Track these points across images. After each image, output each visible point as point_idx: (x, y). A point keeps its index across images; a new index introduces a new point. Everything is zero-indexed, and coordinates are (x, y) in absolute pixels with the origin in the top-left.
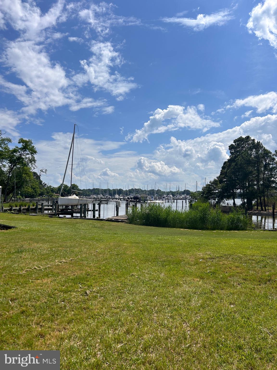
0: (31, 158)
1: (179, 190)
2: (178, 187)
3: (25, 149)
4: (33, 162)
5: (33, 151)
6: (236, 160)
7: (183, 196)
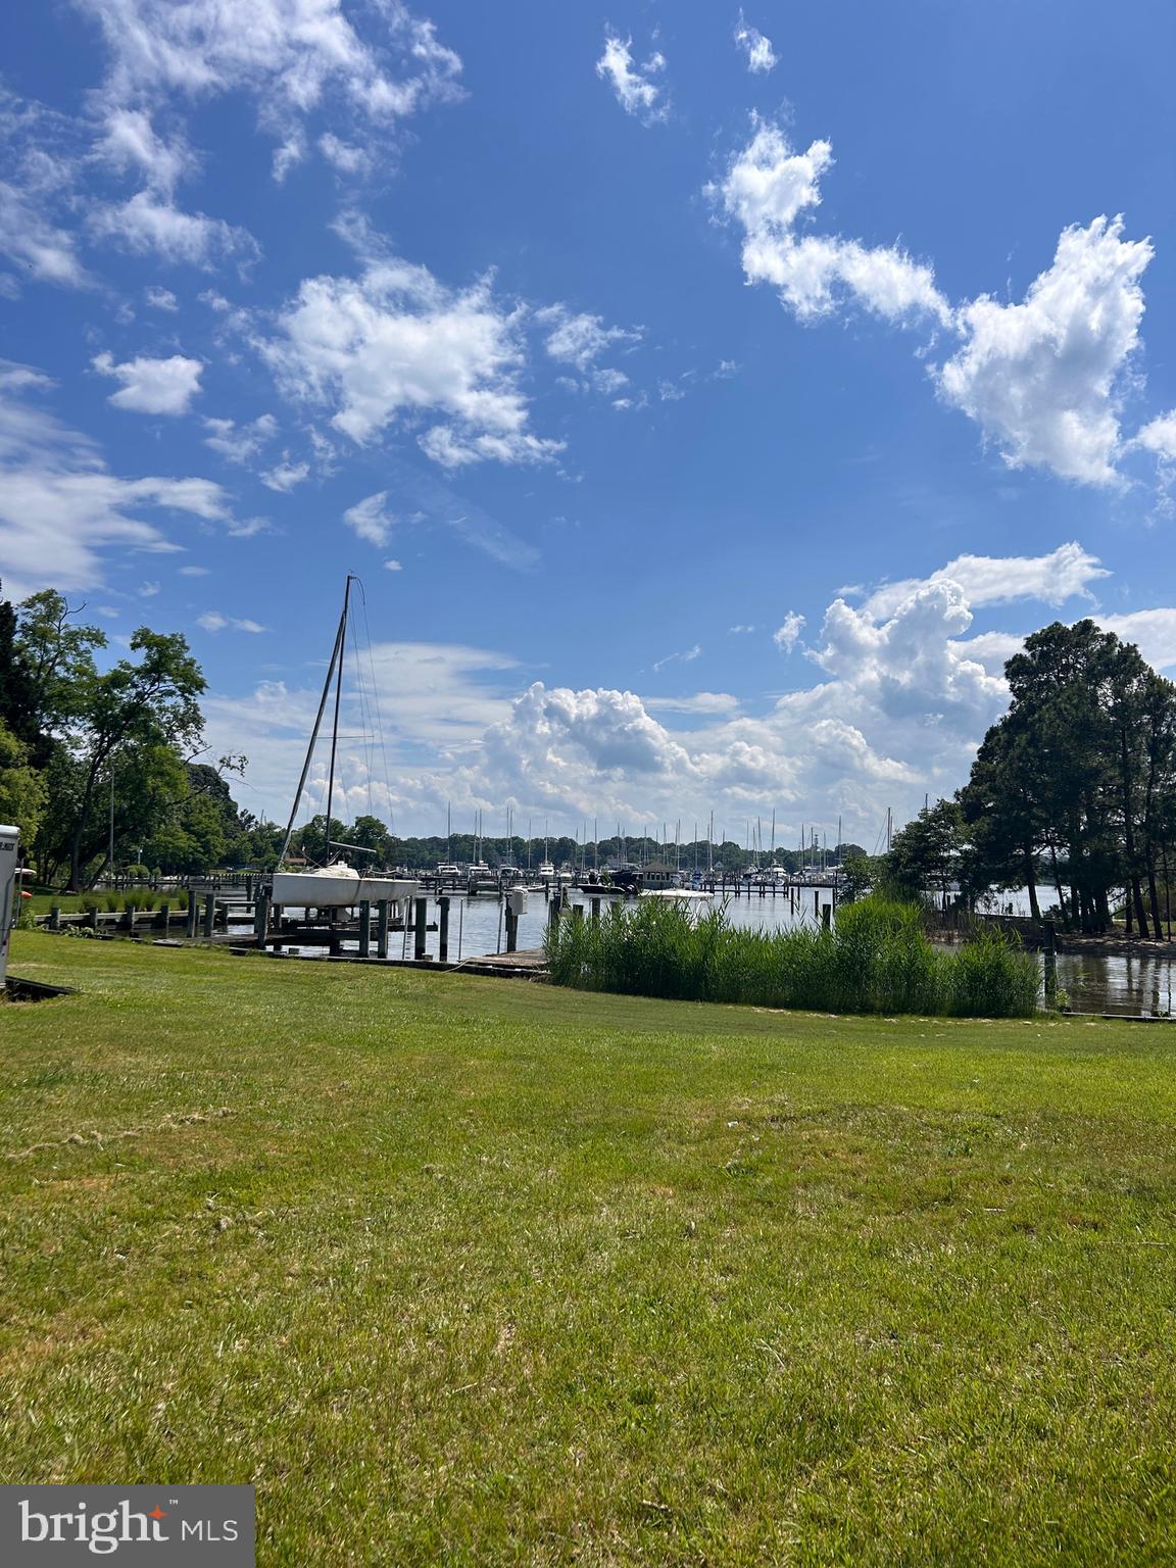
0: (182, 711)
1: (814, 847)
3: (159, 673)
4: (192, 727)
5: (192, 683)
6: (1033, 724)
7: (829, 871)
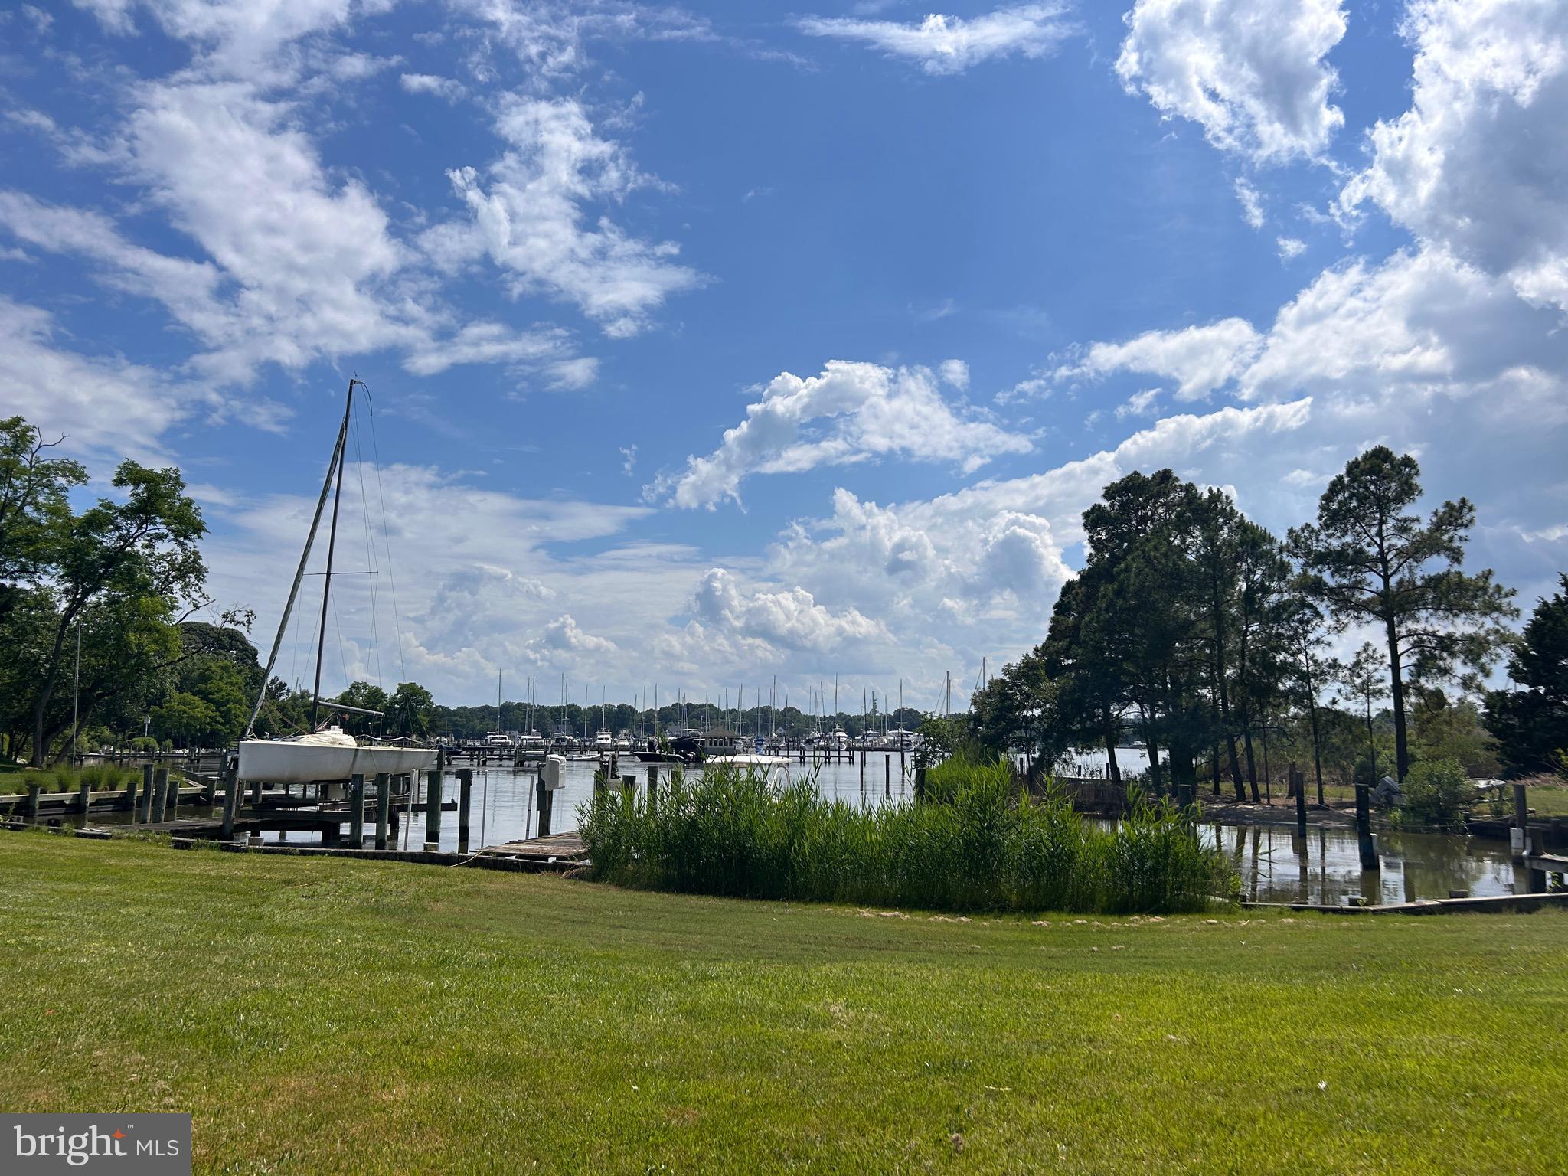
0: (180, 559)
1: (875, 711)
2: (869, 696)
3: (148, 513)
4: (192, 578)
5: (187, 525)
6: (1119, 574)
7: (891, 735)
